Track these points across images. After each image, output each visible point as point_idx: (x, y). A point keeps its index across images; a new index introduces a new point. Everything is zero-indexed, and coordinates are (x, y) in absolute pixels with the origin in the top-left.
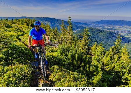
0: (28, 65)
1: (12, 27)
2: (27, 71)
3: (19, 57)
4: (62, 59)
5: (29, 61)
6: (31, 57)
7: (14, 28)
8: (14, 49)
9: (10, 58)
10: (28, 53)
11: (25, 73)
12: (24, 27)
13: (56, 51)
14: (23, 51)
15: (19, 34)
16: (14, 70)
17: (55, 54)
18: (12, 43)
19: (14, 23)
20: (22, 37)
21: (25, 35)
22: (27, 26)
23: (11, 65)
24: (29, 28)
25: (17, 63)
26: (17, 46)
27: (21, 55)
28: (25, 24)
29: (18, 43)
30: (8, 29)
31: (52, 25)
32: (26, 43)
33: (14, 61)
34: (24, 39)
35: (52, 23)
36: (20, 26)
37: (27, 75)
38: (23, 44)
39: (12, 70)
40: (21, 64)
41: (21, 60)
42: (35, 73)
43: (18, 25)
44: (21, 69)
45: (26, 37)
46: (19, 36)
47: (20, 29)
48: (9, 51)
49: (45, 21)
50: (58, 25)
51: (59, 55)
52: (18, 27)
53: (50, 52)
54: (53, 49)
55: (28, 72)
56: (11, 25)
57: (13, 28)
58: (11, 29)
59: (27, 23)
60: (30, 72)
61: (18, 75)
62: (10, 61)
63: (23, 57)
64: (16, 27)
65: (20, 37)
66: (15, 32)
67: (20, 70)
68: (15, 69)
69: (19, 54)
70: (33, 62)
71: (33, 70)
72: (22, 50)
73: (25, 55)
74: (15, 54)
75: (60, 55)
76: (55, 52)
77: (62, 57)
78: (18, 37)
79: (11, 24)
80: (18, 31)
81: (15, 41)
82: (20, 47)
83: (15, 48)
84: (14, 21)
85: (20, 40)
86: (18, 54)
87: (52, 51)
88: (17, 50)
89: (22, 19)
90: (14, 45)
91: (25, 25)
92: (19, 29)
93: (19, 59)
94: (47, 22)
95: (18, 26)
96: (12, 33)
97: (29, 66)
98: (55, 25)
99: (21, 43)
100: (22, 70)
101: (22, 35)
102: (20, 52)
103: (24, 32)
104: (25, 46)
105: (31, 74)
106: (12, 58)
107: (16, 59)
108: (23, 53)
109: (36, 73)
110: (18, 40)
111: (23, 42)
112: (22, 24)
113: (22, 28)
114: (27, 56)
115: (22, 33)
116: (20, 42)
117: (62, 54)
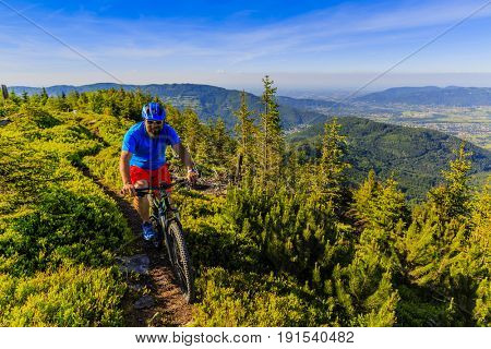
0: (109, 270)
1: (57, 122)
2: (104, 293)
3: (76, 240)
4: (241, 243)
5: (112, 251)
6: (121, 237)
7: (65, 126)
8: (57, 205)
9: (42, 241)
10: (113, 219)
11: (94, 301)
12: (102, 122)
13: (219, 211)
14: (93, 215)
15: (82, 148)
16: (52, 292)
17: (216, 222)
18: (51, 185)
19: (68, 106)
20: (92, 157)
21: (103, 152)
22: (113, 119)
23: (43, 270)
24: (119, 125)
25: (65, 260)
26: (71, 193)
27: (84, 230)
28: (107, 109)
29: (77, 185)
30: (44, 132)
31: (205, 111)
32: (106, 181)
33: (56, 255)
34: (99, 165)
35: (207, 105)
36: (90, 117)
37: (102, 313)
38: (96, 187)
39: (46, 290)
40: (81, 266)
41: (83, 249)
42: (135, 300)
43: (80, 115)
44: (81, 287)
45: (107, 160)
46: (82, 154)
47: (88, 128)
48: (38, 214)
49: (182, 99)
50: (229, 112)
51: (228, 228)
52: (81, 123)
53: (195, 217)
54: (206, 202)
55: (108, 297)
56: (57, 117)
57: (63, 127)
58: (55, 129)
59: (113, 105)
60: (114, 299)
61: (67, 312)
62: (42, 255)
63: (92, 237)
64: (72, 124)
65: (86, 160)
66: (67, 141)
67: (78, 290)
68: (56, 287)
69: (78, 228)
70: (129, 255)
71: (128, 289)
72: (88, 209)
73: (99, 230)
74: (62, 225)
75: (231, 226)
76: (213, 214)
77: (242, 236)
78: (76, 161)
79: (55, 114)
80: (81, 138)
81: (64, 178)
82: (82, 200)
83: (63, 203)
84: (69, 100)
85: (86, 171)
86: (72, 228)
87: (204, 212)
88: (67, 213)
89: (97, 93)
90: (58, 191)
91: (107, 116)
92: (85, 130)
93: (75, 246)
94: (186, 102)
95: (80, 120)
96: (59, 144)
97: (114, 274)
98: (217, 113)
99: (89, 182)
100: (84, 291)
101: (94, 152)
102: (81, 217)
103: (101, 140)
104: (101, 193)
105: (119, 306)
106: (49, 242)
107: (62, 245)
108: (91, 223)
109: (137, 303)
110: (74, 171)
111: (96, 179)
112: (97, 109)
113: (95, 126)
114: (107, 235)
115: (92, 144)
116: (85, 178)
117: (239, 222)
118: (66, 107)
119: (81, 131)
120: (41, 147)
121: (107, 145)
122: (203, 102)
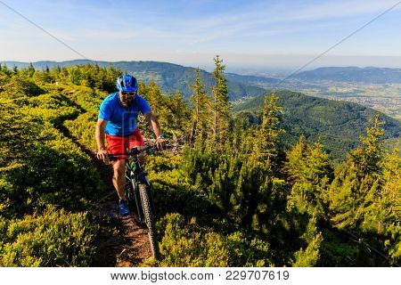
1: (41, 92)
2: (81, 232)
3: (57, 189)
4: (193, 193)
5: (88, 199)
6: (95, 188)
7: (49, 95)
8: (42, 160)
9: (29, 190)
10: (88, 172)
11: (72, 239)
12: (80, 92)
13: (177, 167)
14: (72, 169)
15: (63, 113)
16: (38, 232)
17: (172, 177)
18: (36, 143)
19: (51, 79)
20: (71, 121)
21: (81, 117)
22: (89, 89)
23: (31, 214)
24: (94, 95)
25: (49, 206)
26: (54, 150)
27: (65, 181)
28: (84, 82)
29: (58, 144)
30: (31, 99)
31: (166, 84)
32: (83, 141)
33: (41, 202)
34: (77, 128)
35: (168, 79)
36: (71, 89)
37: (79, 248)
38: (74, 146)
39: (32, 230)
40: (62, 211)
41: (63, 197)
42: (106, 238)
43: (62, 86)
44: (62, 227)
45: (84, 123)
46: (63, 118)
47: (68, 97)
48: (26, 168)
49: (147, 73)
50: (185, 85)
51: (184, 181)
52: (62, 93)
53: (157, 172)
54: (165, 159)
55: (84, 236)
56: (42, 87)
57: (47, 96)
58: (40, 97)
59: (89, 78)
60: (89, 238)
61: (50, 247)
62: (29, 201)
63: (72, 187)
64: (55, 93)
65: (67, 123)
66: (51, 107)
67: (59, 230)
68: (41, 228)
69: (59, 179)
70: (102, 202)
71: (101, 229)
72: (68, 164)
73: (76, 181)
74: (46, 177)
75: (186, 180)
76: (171, 169)
77: (195, 187)
78: (58, 123)
79: (40, 84)
80: (62, 105)
81: (50, 137)
82: (63, 156)
83: (47, 158)
84: (52, 73)
85: (66, 133)
86: (55, 179)
87: (164, 167)
88: (51, 166)
89: (76, 68)
90: (43, 149)
91: (84, 86)
92: (65, 98)
93: (56, 194)
94: (150, 77)
95: (61, 90)
96: (44, 110)
97: (89, 216)
98: (175, 85)
99: (68, 142)
100: (64, 231)
101: (73, 117)
102: (62, 171)
103: (79, 107)
104: (79, 151)
105: (91, 244)
106: (35, 190)
107: (46, 193)
109: (108, 241)
110: (56, 132)
111: (74, 140)
112: (76, 81)
113: (74, 95)
114: (83, 185)
115: (71, 110)
116: (66, 138)
117: (193, 176)
118: (49, 79)
119: (62, 99)
120: (29, 112)
121: (84, 111)
122: (164, 77)
